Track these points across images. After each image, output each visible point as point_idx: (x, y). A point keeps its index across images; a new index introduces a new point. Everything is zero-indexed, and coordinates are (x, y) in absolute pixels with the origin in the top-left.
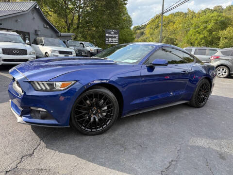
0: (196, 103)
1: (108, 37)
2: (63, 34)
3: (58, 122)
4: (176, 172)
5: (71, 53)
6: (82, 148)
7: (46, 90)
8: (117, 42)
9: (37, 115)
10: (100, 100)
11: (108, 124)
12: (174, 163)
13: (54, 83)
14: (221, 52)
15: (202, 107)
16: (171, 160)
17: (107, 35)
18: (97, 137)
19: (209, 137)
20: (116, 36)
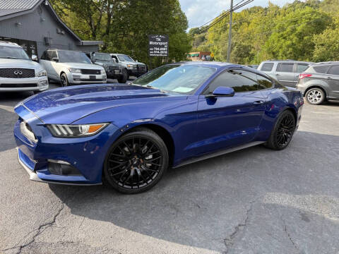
0: (275, 143)
1: (153, 46)
3: (86, 178)
4: (243, 239)
5: (98, 72)
6: (120, 212)
7: (68, 136)
8: (166, 52)
9: (57, 170)
10: (143, 147)
11: (153, 178)
12: (241, 228)
13: (80, 126)
14: (314, 68)
15: (283, 149)
16: (237, 224)
17: (151, 43)
18: (139, 196)
19: (290, 191)
20: (164, 43)
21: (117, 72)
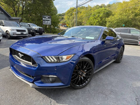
1: (44, 20)
2: (13, 18)
5: (25, 31)
6: (81, 99)
7: (54, 62)
8: (50, 23)
12: (138, 100)
17: (43, 19)
20: (49, 19)
21: (31, 31)
